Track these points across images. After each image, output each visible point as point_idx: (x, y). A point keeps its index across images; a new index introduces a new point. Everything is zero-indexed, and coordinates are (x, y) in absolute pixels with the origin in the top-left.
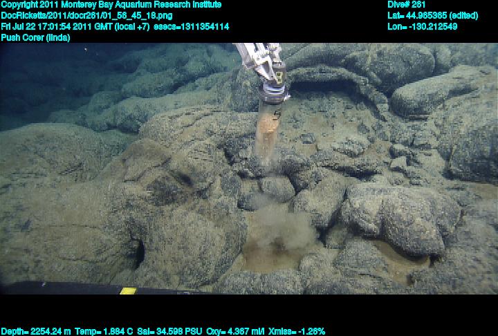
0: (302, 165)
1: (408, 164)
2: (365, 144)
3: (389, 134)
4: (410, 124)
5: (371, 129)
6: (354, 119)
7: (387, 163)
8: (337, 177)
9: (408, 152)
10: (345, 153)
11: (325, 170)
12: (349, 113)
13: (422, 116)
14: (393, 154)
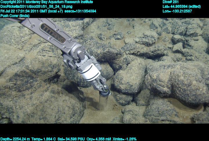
1: (184, 47)
2: (155, 37)
3: (170, 29)
7: (171, 48)
8: (140, 60)
9: (183, 39)
10: (143, 44)
11: (131, 56)
14: (174, 42)
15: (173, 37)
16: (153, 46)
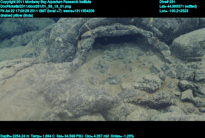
4: (189, 64)
5: (160, 69)
9: (193, 86)
15: (179, 83)
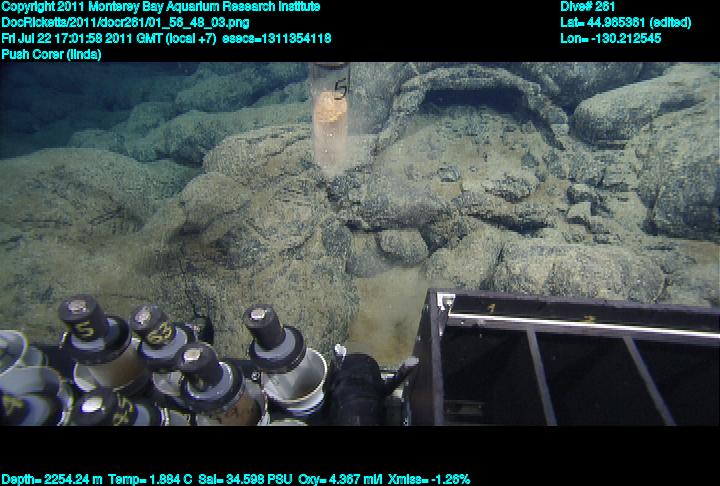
0: (440, 212)
1: (593, 213)
3: (567, 170)
5: (541, 161)
6: (517, 146)
12: (510, 137)
13: (618, 142)
14: (572, 198)
16: (524, 203)
